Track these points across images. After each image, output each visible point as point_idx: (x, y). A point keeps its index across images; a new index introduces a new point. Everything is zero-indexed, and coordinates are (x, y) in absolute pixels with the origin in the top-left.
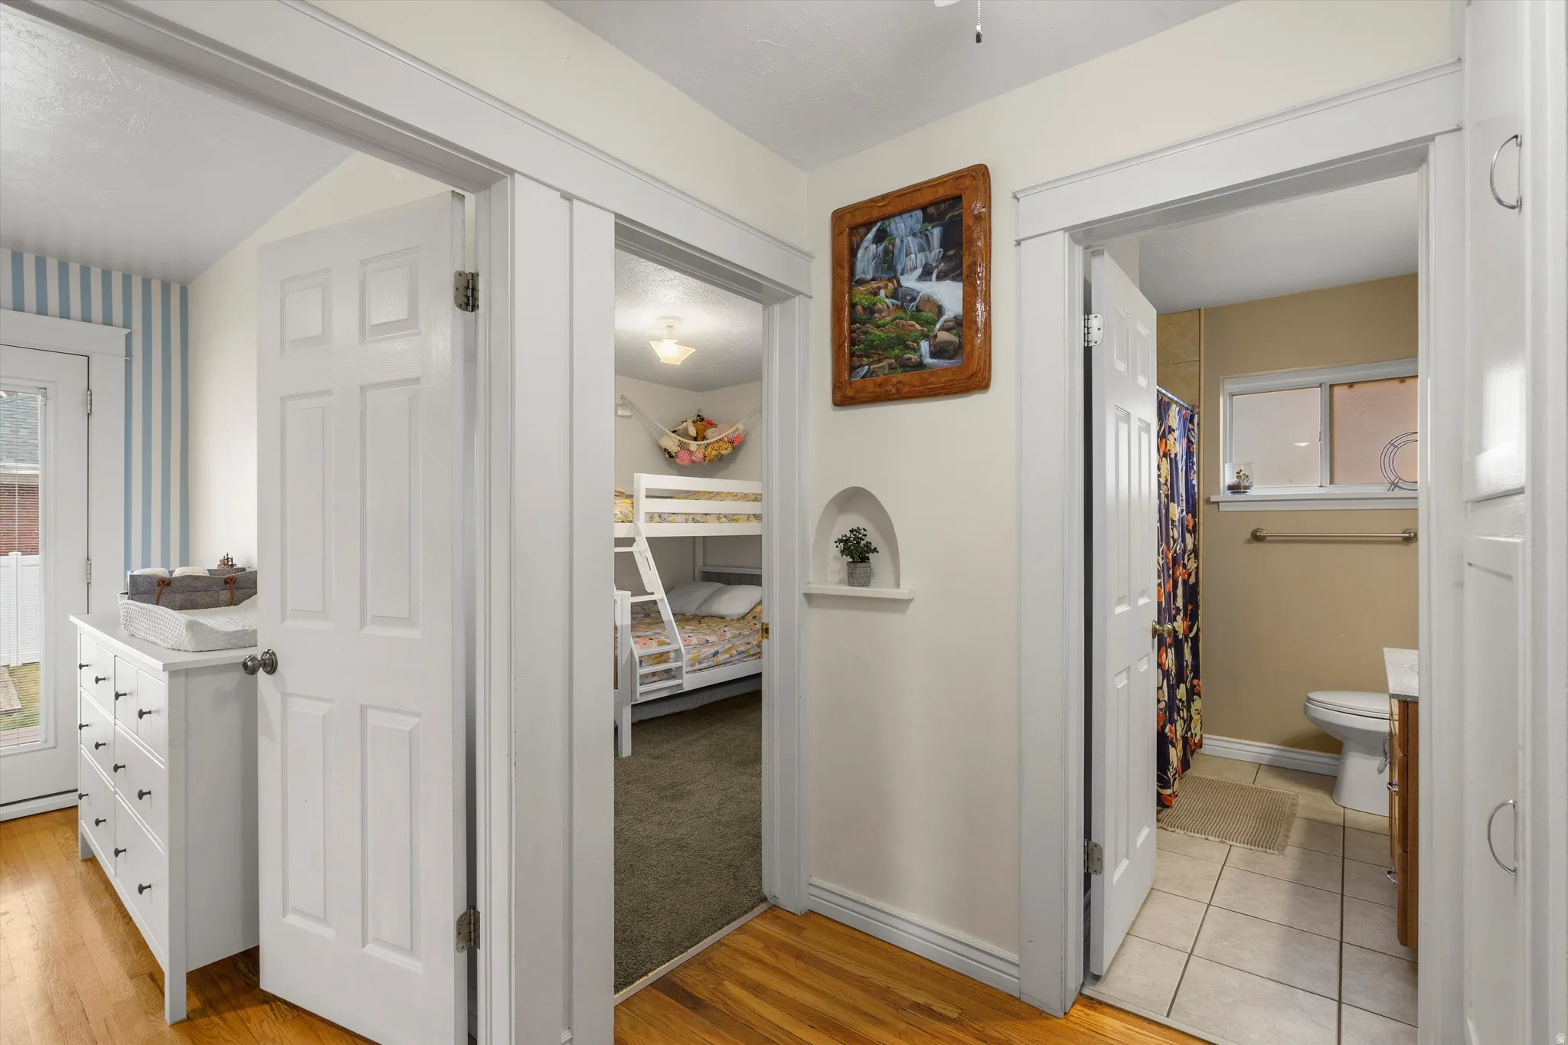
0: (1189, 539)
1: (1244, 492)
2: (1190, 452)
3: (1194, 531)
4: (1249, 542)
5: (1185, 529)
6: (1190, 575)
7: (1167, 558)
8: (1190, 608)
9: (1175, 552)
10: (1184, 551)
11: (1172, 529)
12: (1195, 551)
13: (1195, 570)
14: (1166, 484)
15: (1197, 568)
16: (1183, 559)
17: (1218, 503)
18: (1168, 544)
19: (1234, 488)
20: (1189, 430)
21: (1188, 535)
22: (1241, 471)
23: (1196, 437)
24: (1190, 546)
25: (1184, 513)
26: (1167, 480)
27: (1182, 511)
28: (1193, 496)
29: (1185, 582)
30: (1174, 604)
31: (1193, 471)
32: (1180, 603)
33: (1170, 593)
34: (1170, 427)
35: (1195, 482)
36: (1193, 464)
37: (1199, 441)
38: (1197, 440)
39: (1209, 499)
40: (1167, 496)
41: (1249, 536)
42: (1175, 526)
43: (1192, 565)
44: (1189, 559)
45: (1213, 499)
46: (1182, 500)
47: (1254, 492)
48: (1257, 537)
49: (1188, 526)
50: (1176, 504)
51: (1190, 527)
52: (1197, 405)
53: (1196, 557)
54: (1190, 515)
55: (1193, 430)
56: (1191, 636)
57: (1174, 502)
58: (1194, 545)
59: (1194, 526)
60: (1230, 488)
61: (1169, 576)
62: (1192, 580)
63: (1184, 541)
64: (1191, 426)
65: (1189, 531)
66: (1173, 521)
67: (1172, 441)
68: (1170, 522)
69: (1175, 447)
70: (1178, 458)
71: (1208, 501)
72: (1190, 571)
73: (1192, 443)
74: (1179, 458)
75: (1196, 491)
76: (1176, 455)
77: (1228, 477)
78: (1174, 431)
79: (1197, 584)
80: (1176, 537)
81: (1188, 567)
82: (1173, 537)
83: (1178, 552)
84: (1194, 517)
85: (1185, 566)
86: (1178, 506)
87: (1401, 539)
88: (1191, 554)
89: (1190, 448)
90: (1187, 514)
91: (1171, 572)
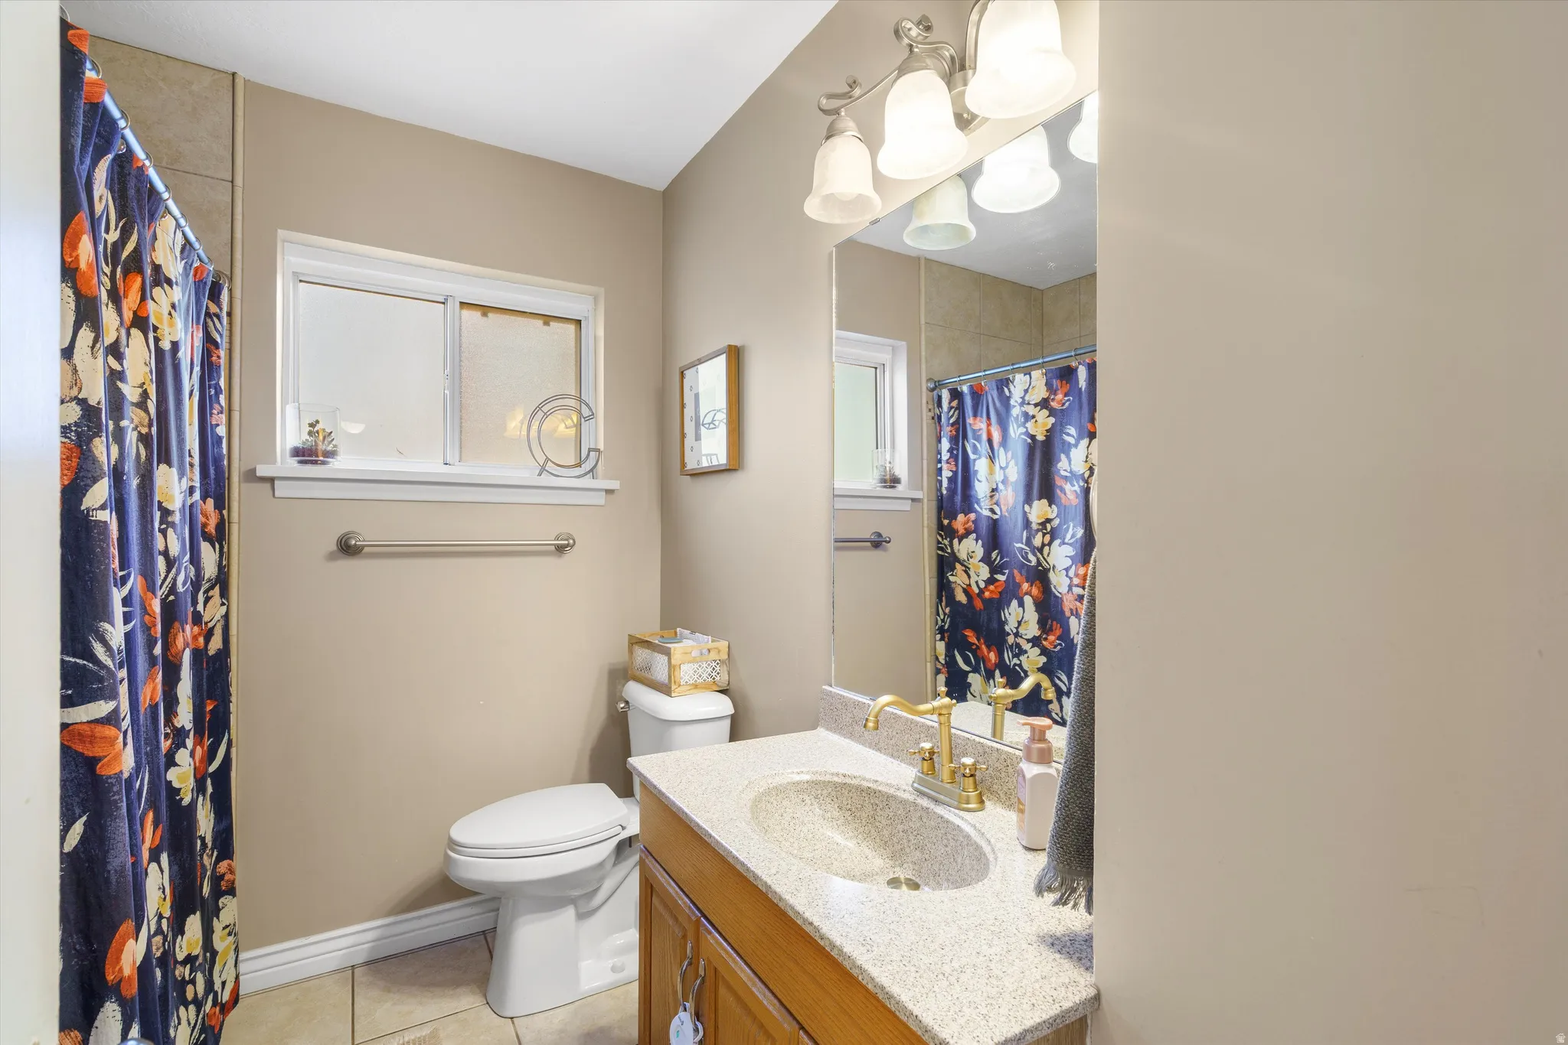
0: (209, 556)
1: (324, 463)
2: (211, 364)
3: (220, 537)
4: (331, 557)
5: (197, 534)
6: (209, 635)
7: (145, 610)
8: (209, 708)
9: (173, 589)
10: (196, 585)
11: (164, 532)
12: (222, 581)
13: (222, 622)
14: (142, 405)
15: (226, 617)
16: (195, 603)
17: (271, 480)
18: (148, 573)
19: (305, 455)
20: (208, 314)
21: (205, 548)
22: (317, 422)
23: (225, 333)
24: (210, 569)
25: (197, 496)
26: (145, 395)
27: (191, 490)
28: (217, 461)
29: (198, 655)
30: (168, 721)
31: (216, 406)
32: (185, 717)
33: (154, 708)
34: (157, 268)
35: (221, 431)
36: (218, 391)
37: (231, 343)
38: (226, 339)
39: (254, 470)
40: (145, 439)
41: (333, 546)
42: (173, 525)
43: (213, 612)
44: (207, 600)
45: (263, 471)
46: (192, 465)
47: (343, 464)
48: (347, 548)
49: (204, 525)
50: (174, 470)
51: (211, 528)
52: (228, 273)
53: (225, 593)
54: (210, 502)
55: (218, 317)
56: (212, 769)
57: (169, 464)
58: (220, 567)
59: (221, 526)
60: (297, 452)
61: (152, 661)
62: (216, 644)
63: (195, 560)
64: (213, 308)
65: (207, 537)
66: (166, 513)
67: (166, 308)
68: (157, 515)
69: (172, 325)
70: (180, 354)
71: (251, 476)
72: (210, 625)
73: (217, 345)
74: (184, 355)
75: (225, 451)
76: (175, 345)
77: (290, 433)
78: (169, 282)
79: (225, 652)
80: (175, 549)
81: (206, 619)
82: (165, 553)
83: (180, 589)
84: (220, 505)
85: (197, 619)
86: (182, 474)
87: (553, 548)
88: (212, 588)
89: (210, 356)
90: (204, 498)
91: (158, 650)
